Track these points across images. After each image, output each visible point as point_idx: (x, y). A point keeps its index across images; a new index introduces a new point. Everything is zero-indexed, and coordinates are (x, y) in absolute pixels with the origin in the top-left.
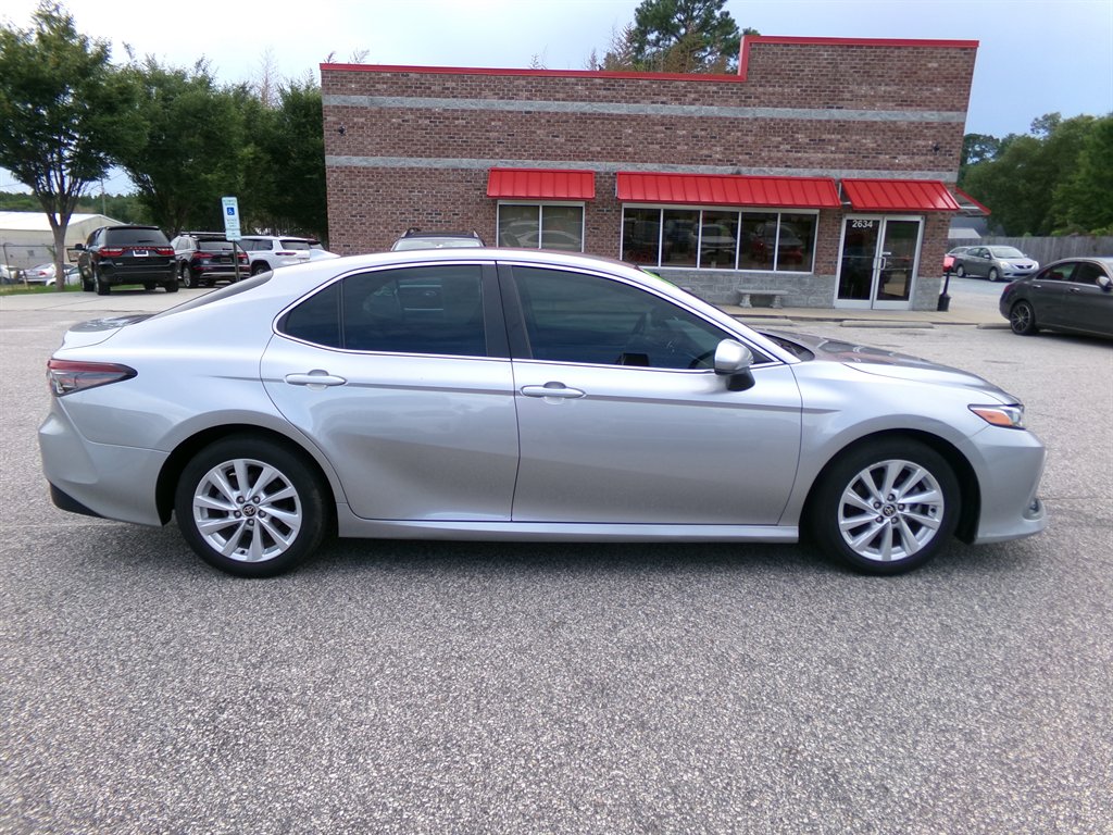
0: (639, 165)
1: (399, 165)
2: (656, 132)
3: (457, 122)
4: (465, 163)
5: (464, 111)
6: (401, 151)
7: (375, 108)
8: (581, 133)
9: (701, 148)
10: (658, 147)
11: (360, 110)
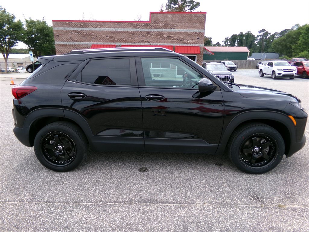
0: (127, 43)
1: (72, 44)
2: (130, 35)
3: (84, 33)
5: (85, 31)
6: (72, 40)
7: (65, 30)
8: (113, 36)
9: (141, 39)
10: (131, 39)
11: (62, 31)
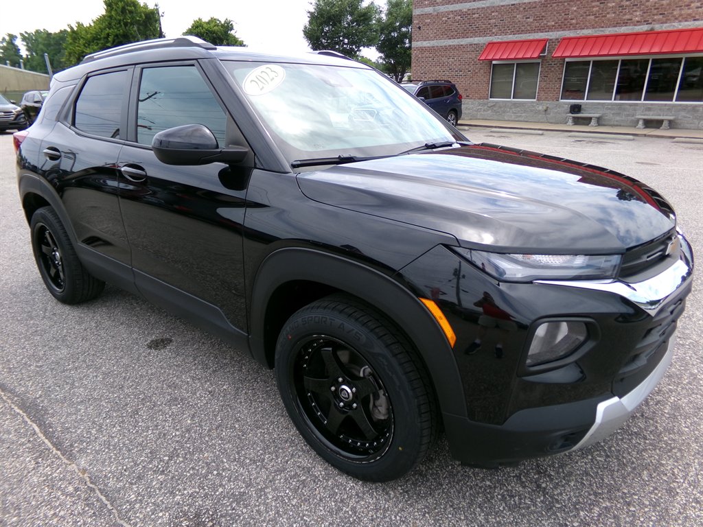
0: (579, 31)
1: (444, 44)
2: (593, 7)
3: (474, 16)
4: (476, 40)
6: (445, 36)
7: (436, 13)
8: (543, 14)
9: (625, 14)
10: (593, 17)
11: (428, 15)
